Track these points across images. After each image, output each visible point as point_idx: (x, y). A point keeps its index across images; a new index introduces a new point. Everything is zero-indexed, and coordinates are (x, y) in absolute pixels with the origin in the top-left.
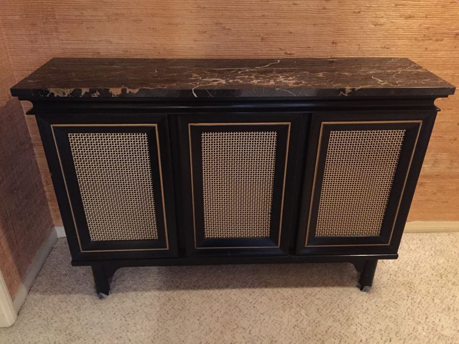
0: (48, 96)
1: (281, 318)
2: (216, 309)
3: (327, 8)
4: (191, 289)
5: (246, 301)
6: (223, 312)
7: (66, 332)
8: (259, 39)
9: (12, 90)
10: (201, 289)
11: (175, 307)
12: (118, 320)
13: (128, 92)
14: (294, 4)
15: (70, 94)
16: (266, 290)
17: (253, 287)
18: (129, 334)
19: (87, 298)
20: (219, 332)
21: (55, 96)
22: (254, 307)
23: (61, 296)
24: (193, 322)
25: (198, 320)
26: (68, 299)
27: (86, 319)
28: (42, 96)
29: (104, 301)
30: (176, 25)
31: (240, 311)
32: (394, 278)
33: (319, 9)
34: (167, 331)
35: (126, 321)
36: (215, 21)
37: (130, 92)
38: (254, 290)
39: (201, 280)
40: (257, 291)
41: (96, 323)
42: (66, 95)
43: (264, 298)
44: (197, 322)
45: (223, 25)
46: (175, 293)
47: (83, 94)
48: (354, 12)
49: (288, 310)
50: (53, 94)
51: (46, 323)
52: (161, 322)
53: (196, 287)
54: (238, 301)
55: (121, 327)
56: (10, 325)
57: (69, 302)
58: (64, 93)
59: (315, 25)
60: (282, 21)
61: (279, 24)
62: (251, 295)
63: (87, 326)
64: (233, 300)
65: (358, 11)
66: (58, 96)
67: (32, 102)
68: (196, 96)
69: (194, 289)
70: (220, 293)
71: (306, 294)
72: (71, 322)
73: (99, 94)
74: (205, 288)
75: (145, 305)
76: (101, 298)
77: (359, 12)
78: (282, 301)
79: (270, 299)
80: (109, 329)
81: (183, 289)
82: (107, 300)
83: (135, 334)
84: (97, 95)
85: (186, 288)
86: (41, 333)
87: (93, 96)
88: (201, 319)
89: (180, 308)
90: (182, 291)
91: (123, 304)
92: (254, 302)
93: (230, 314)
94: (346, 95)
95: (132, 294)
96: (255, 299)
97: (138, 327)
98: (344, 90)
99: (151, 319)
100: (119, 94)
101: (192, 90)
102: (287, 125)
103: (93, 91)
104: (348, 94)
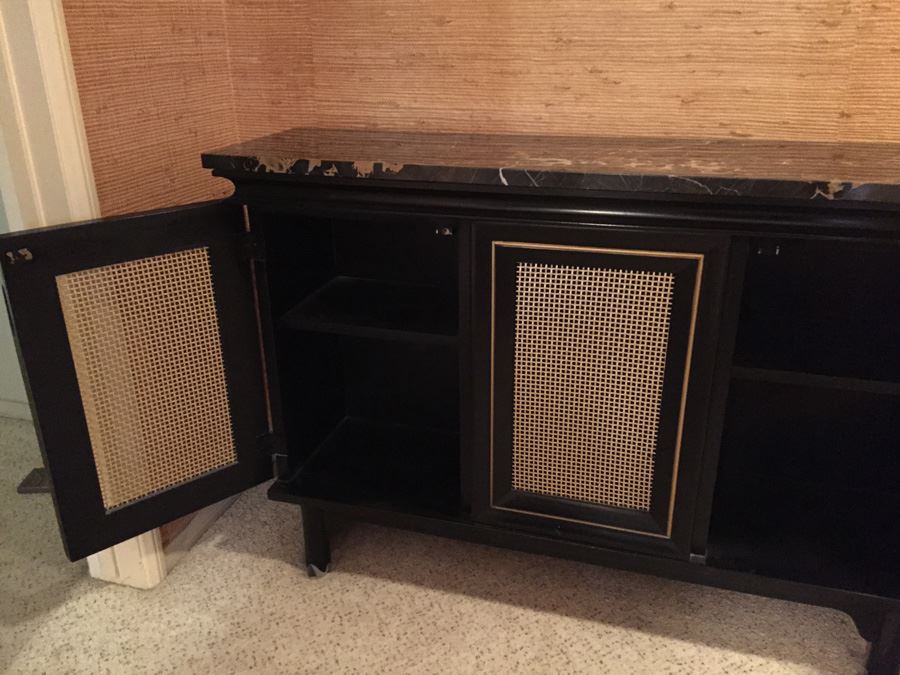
0: (256, 169)
2: (518, 647)
4: (481, 597)
5: (588, 647)
6: (531, 655)
7: (233, 618)
8: (677, 102)
9: (204, 157)
10: (500, 601)
11: (438, 623)
12: (329, 619)
13: (384, 169)
14: (756, 33)
15: (292, 168)
16: (636, 635)
17: (609, 623)
18: (339, 650)
19: (288, 569)
21: (267, 171)
22: (601, 662)
23: (246, 557)
24: (464, 659)
25: (477, 657)
26: (255, 565)
27: (274, 605)
28: (247, 169)
29: (314, 581)
30: (514, 74)
31: (568, 663)
33: (810, 43)
34: (410, 663)
35: (341, 625)
36: (590, 68)
37: (388, 170)
38: (610, 628)
39: (504, 585)
40: (617, 633)
41: (288, 616)
42: (284, 171)
43: (628, 648)
44: (474, 661)
45: (603, 75)
46: (446, 596)
47: (310, 169)
48: (895, 51)
50: (263, 167)
51: (206, 596)
52: (405, 644)
53: (489, 595)
54: (569, 642)
55: (328, 634)
56: (150, 585)
57: (255, 569)
58: (281, 167)
59: (801, 75)
60: (726, 67)
61: (720, 72)
62: (600, 636)
63: (272, 618)
64: (560, 637)
66: (271, 171)
67: (233, 181)
68: (506, 183)
69: (486, 599)
70: (535, 619)
71: (728, 663)
72: (248, 605)
73: (336, 170)
74: (510, 602)
75: (385, 606)
76: (312, 574)
78: (668, 664)
79: (642, 655)
80: (308, 634)
81: (464, 593)
82: (321, 580)
83: (349, 653)
84: (332, 172)
85: (471, 593)
86: (193, 611)
87: (326, 174)
88: (482, 658)
89: (448, 627)
90: (461, 597)
91: (347, 594)
92: (602, 652)
93: (545, 661)
94: (831, 198)
95: (366, 581)
96: (608, 646)
97: (360, 642)
98: (824, 186)
99: (386, 633)
100: (369, 172)
101: (498, 170)
102: (696, 261)
103: (327, 165)
104: (836, 194)
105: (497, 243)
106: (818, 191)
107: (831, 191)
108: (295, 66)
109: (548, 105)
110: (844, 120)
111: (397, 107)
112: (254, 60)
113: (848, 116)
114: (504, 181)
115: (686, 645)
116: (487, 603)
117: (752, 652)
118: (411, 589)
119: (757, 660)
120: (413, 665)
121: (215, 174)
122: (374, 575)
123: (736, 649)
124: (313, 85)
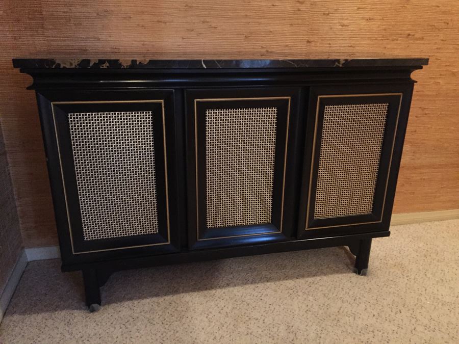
0: (54, 67)
1: (291, 305)
2: (223, 306)
3: (301, 9)
4: (191, 291)
5: (252, 295)
6: (230, 307)
8: (243, 37)
9: (14, 61)
10: (202, 290)
11: (178, 309)
12: (118, 328)
13: (138, 63)
14: (273, 5)
15: (78, 64)
16: (268, 284)
17: (255, 283)
20: (231, 326)
21: (62, 67)
22: (261, 300)
24: (201, 320)
25: (207, 317)
26: (53, 316)
27: (80, 332)
28: (47, 67)
31: (248, 304)
32: (385, 262)
33: (294, 11)
34: (176, 332)
35: (127, 328)
36: (202, 20)
37: (141, 63)
38: (256, 285)
39: (200, 283)
40: (261, 285)
41: (92, 334)
42: (73, 67)
43: (268, 290)
44: (206, 320)
45: (210, 24)
47: (91, 64)
48: (324, 14)
49: (295, 298)
50: (59, 65)
52: (167, 324)
54: (244, 296)
55: (122, 335)
57: (55, 319)
58: (71, 64)
59: (291, 25)
60: (262, 21)
61: (260, 23)
62: (254, 289)
63: (83, 339)
64: (238, 296)
66: (64, 68)
68: (205, 68)
70: (223, 292)
71: (308, 283)
72: (63, 337)
73: (108, 65)
75: (145, 311)
76: (93, 311)
77: (328, 14)
78: (287, 291)
79: (275, 291)
80: (110, 339)
81: (183, 292)
82: (101, 311)
83: (141, 340)
84: (105, 66)
87: (101, 67)
88: (210, 317)
89: (184, 309)
90: (182, 295)
91: (120, 313)
92: (259, 296)
93: (238, 308)
94: (341, 66)
96: (260, 292)
97: (142, 332)
98: (338, 61)
99: (155, 323)
100: (128, 65)
101: (201, 61)
103: (102, 62)
104: (343, 64)
105: (197, 100)
106: (337, 63)
107: (341, 63)
109: (183, 39)
110: (309, 44)
114: (204, 66)
115: (289, 281)
116: (196, 294)
117: (314, 276)
118: (155, 299)
119: (318, 278)
120: (177, 332)
121: (21, 71)
122: (131, 299)
123: (308, 276)
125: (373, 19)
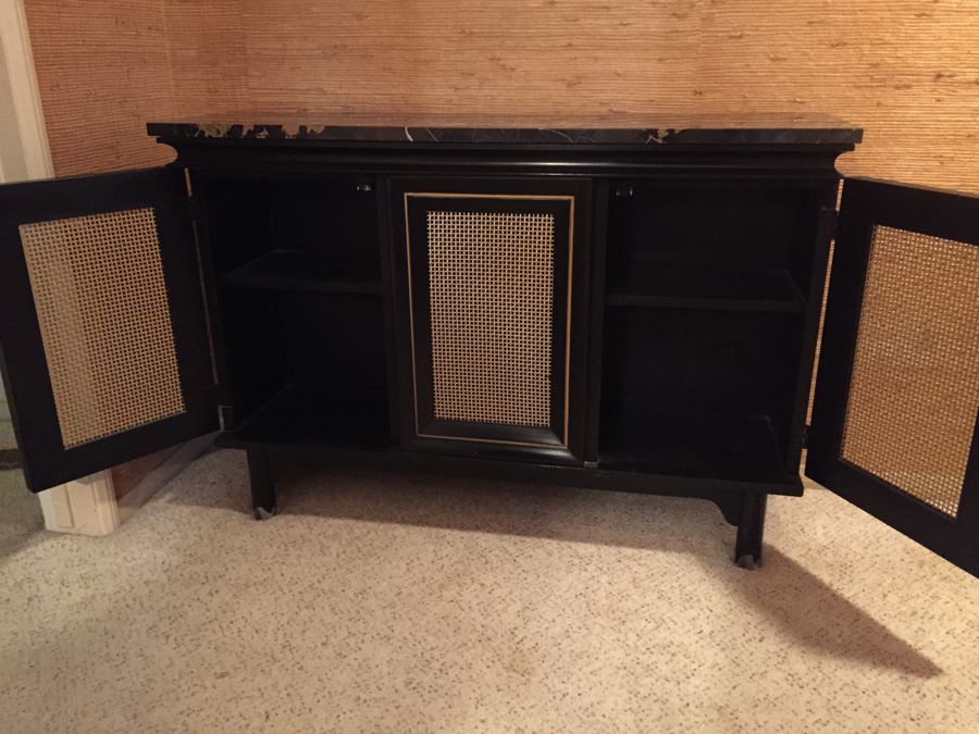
0: (196, 135)
1: (559, 581)
2: (444, 555)
3: (681, 30)
5: (504, 552)
6: (455, 559)
7: (185, 551)
8: (563, 85)
9: (150, 126)
11: (374, 544)
12: (275, 547)
13: (309, 131)
15: (228, 133)
18: (284, 567)
19: (236, 516)
20: (437, 585)
21: (206, 135)
22: (515, 561)
23: (195, 508)
24: (396, 566)
25: (407, 564)
28: (188, 135)
29: (261, 522)
30: (426, 62)
31: (487, 563)
35: (286, 550)
36: (490, 56)
37: (312, 131)
38: (525, 538)
39: (434, 515)
40: (530, 541)
41: (237, 547)
42: (221, 136)
43: (538, 551)
44: (405, 567)
45: (501, 63)
46: (382, 526)
47: (244, 133)
48: (732, 37)
49: (576, 572)
50: (203, 132)
51: (159, 538)
52: (344, 559)
53: (420, 522)
54: (489, 550)
55: (274, 557)
56: (105, 533)
57: (205, 516)
58: (218, 132)
59: (661, 60)
60: (601, 54)
61: (597, 59)
62: (516, 544)
63: (222, 549)
64: (481, 547)
65: (739, 34)
66: (210, 136)
67: (176, 148)
68: (411, 140)
69: (418, 525)
71: (622, 555)
72: (199, 541)
73: (267, 133)
74: (439, 526)
75: (326, 535)
76: (258, 517)
77: (740, 37)
78: (570, 559)
79: (550, 554)
80: (255, 558)
81: (398, 522)
83: (294, 568)
84: (263, 134)
85: (404, 521)
86: (148, 548)
87: (258, 137)
88: (412, 564)
89: (383, 546)
90: (395, 525)
91: (292, 529)
92: (517, 555)
93: (466, 564)
94: (660, 141)
95: (311, 519)
96: (521, 550)
97: (303, 561)
98: (654, 132)
99: (327, 552)
100: (295, 133)
101: (403, 129)
102: (568, 202)
103: (259, 128)
104: (664, 139)
105: (408, 194)
106: (651, 137)
107: (660, 136)
108: (230, 57)
109: (456, 89)
110: (698, 96)
111: (325, 93)
112: (192, 53)
113: (700, 93)
114: (409, 137)
115: (587, 545)
116: (417, 529)
117: (643, 547)
118: (351, 522)
119: (645, 552)
120: (351, 572)
121: (159, 141)
122: (317, 514)
123: (632, 545)
124: (246, 75)
125: (846, 44)
